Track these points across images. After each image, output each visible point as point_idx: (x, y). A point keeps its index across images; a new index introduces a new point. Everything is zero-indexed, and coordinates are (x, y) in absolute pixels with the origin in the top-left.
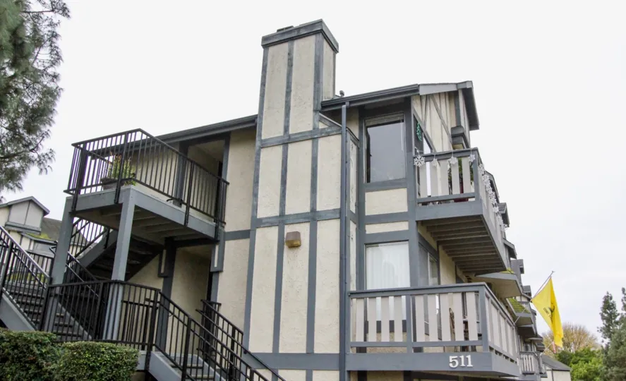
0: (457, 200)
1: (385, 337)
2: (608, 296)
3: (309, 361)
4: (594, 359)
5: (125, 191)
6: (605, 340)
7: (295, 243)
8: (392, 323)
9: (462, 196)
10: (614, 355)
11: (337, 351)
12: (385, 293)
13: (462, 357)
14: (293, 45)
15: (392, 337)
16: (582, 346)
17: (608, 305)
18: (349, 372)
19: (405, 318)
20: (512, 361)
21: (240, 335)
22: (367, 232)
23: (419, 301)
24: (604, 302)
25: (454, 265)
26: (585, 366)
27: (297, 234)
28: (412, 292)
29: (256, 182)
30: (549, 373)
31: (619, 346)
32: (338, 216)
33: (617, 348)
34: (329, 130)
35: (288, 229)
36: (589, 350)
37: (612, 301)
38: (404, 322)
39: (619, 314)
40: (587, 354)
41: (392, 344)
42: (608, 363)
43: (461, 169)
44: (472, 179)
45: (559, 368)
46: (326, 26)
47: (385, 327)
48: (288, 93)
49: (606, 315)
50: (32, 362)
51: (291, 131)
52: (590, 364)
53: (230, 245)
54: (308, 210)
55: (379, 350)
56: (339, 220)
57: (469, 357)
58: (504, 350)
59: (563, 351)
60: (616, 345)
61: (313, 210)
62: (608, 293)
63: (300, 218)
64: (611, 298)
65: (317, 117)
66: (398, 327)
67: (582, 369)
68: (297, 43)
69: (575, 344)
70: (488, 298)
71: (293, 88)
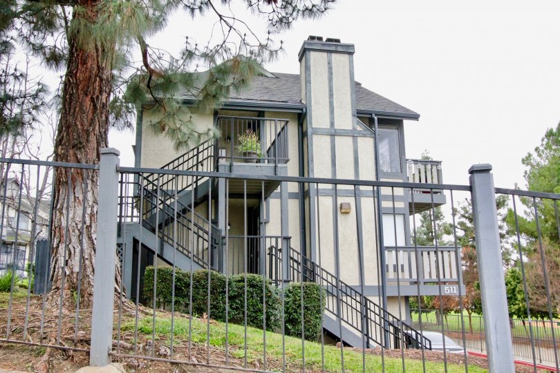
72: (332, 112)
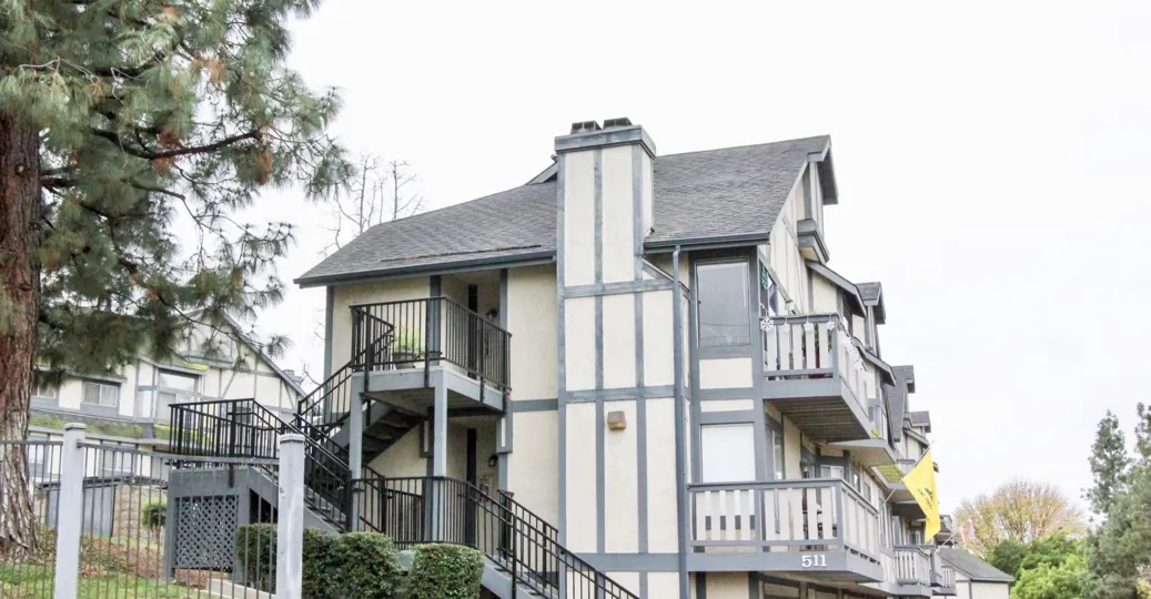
0: (812, 376)
1: (731, 534)
2: (1109, 420)
3: (643, 561)
4: (1071, 559)
5: (435, 372)
6: (1095, 516)
7: (619, 425)
8: (738, 519)
9: (818, 372)
10: (1111, 548)
11: (677, 551)
12: (729, 487)
13: (816, 556)
14: (600, 154)
15: (738, 535)
16: (1049, 532)
17: (1108, 440)
18: (690, 573)
19: (753, 514)
20: (872, 560)
21: (554, 532)
22: (703, 410)
23: (769, 496)
24: (1099, 433)
25: (799, 432)
26: (1050, 572)
27: (621, 414)
28: (761, 485)
29: (562, 343)
30: (962, 589)
31: (1124, 529)
32: (672, 393)
33: (1120, 534)
34: (656, 283)
35: (609, 407)
36: (1062, 540)
37: (1116, 431)
38: (752, 518)
39: (1129, 461)
40: (1058, 547)
41: (738, 543)
42: (1099, 567)
43: (817, 336)
44: (830, 347)
45: (985, 577)
46: (648, 136)
47: (716, 524)
48: (598, 226)
49: (1101, 462)
50: (381, 564)
51: (605, 280)
52: (1061, 569)
53: (518, 419)
54: (633, 384)
55: (720, 549)
56: (673, 400)
57: (823, 556)
58: (862, 548)
59: (1005, 542)
60: (1118, 527)
61: (640, 385)
62: (1109, 414)
63: (623, 394)
64: (1115, 426)
65: (641, 266)
66: (745, 523)
67: (1044, 579)
68: (605, 153)
69: (1034, 523)
70: (844, 491)
71: (604, 220)
72: (599, 255)
